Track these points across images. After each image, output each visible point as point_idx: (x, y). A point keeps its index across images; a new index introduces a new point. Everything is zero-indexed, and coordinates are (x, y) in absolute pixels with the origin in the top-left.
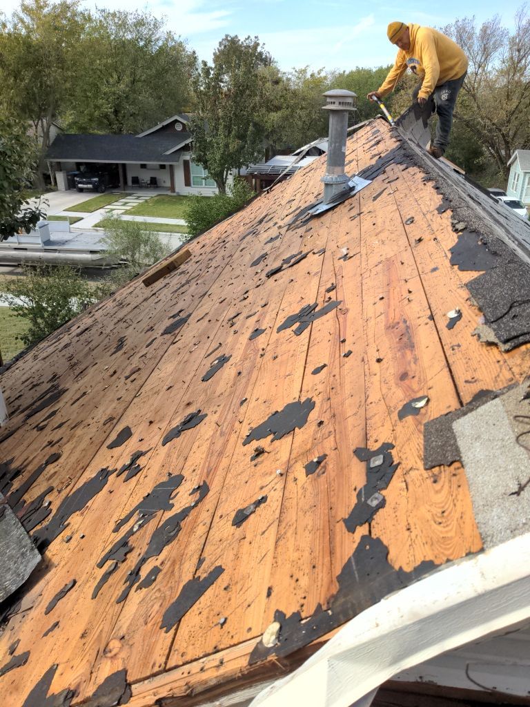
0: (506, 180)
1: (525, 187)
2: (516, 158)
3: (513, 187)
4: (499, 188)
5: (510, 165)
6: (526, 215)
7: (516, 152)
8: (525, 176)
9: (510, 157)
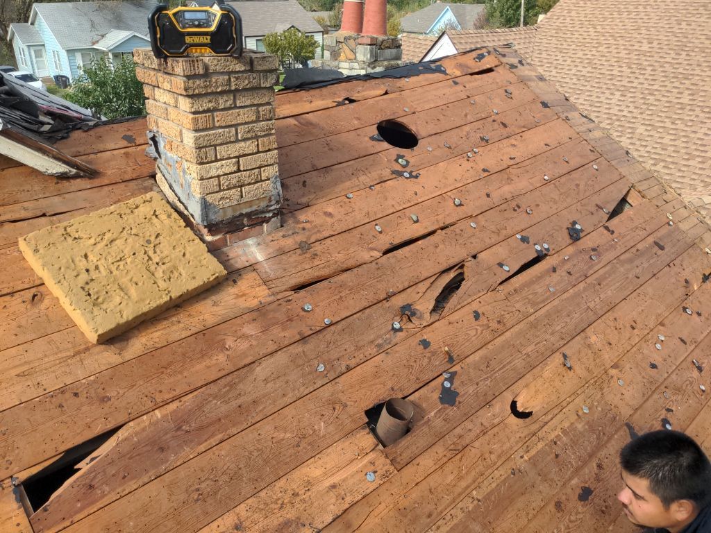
0: (13, 56)
1: (34, 60)
2: (13, 34)
3: (22, 63)
4: (8, 65)
5: (11, 40)
6: (42, 87)
7: (11, 26)
8: (29, 50)
9: (7, 32)
